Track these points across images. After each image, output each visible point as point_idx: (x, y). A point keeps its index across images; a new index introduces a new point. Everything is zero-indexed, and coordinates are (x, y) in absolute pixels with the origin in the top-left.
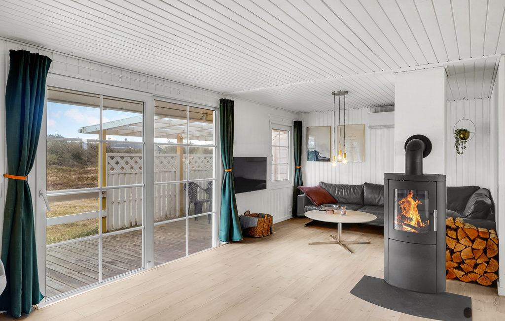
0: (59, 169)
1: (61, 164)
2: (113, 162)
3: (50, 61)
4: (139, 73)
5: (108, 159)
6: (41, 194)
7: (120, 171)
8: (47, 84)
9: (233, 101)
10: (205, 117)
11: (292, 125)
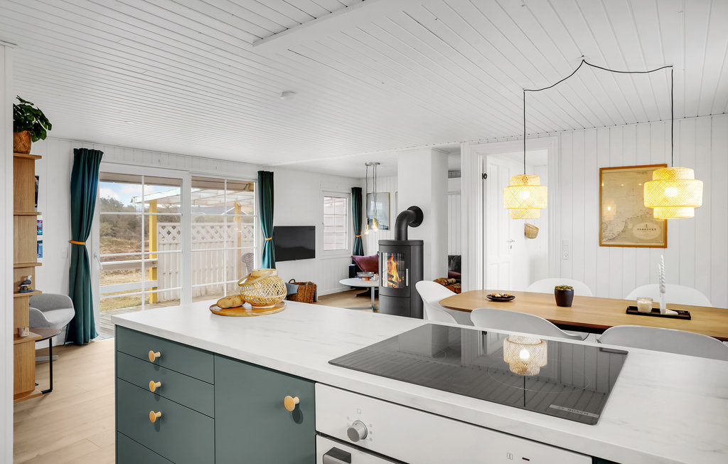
0: (112, 242)
1: (114, 235)
2: (164, 232)
3: (102, 153)
4: (177, 155)
5: (159, 229)
6: (95, 256)
7: (172, 241)
8: (100, 170)
9: (273, 173)
10: (248, 187)
11: (350, 192)
